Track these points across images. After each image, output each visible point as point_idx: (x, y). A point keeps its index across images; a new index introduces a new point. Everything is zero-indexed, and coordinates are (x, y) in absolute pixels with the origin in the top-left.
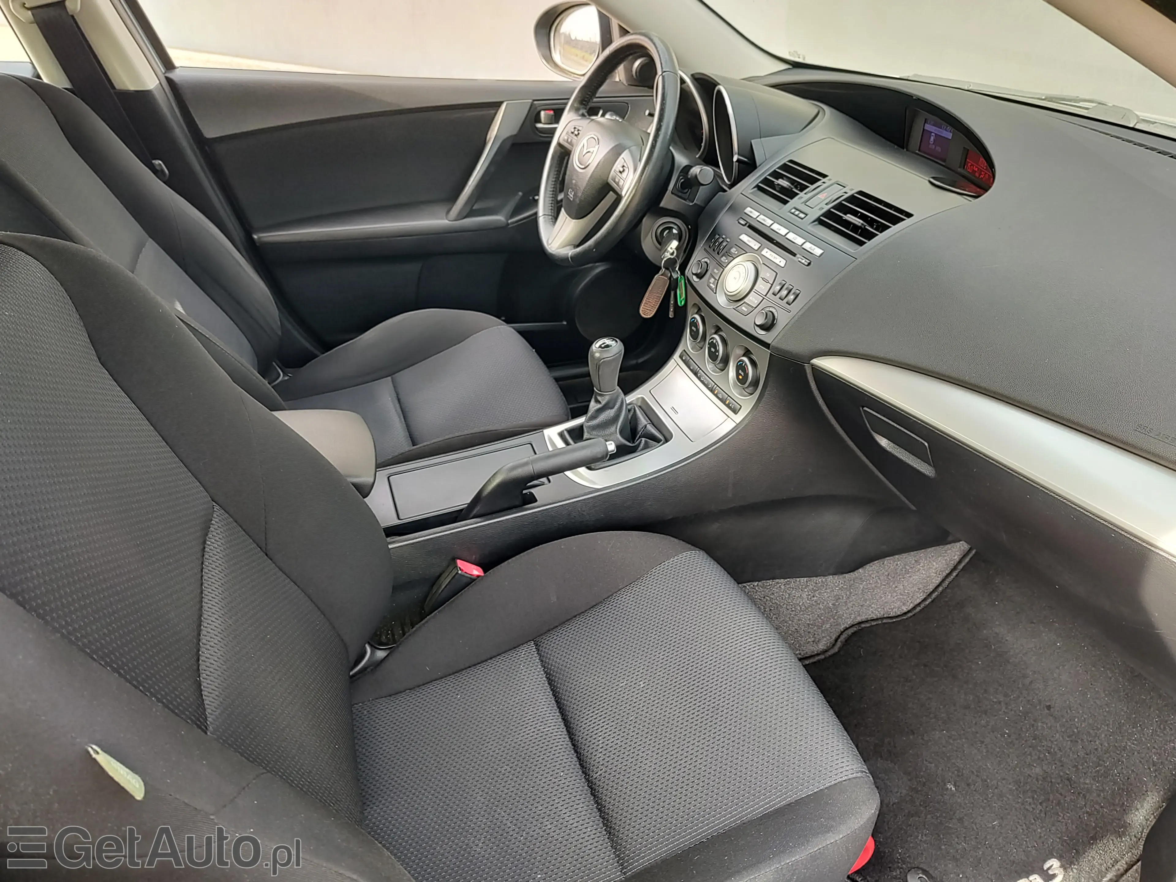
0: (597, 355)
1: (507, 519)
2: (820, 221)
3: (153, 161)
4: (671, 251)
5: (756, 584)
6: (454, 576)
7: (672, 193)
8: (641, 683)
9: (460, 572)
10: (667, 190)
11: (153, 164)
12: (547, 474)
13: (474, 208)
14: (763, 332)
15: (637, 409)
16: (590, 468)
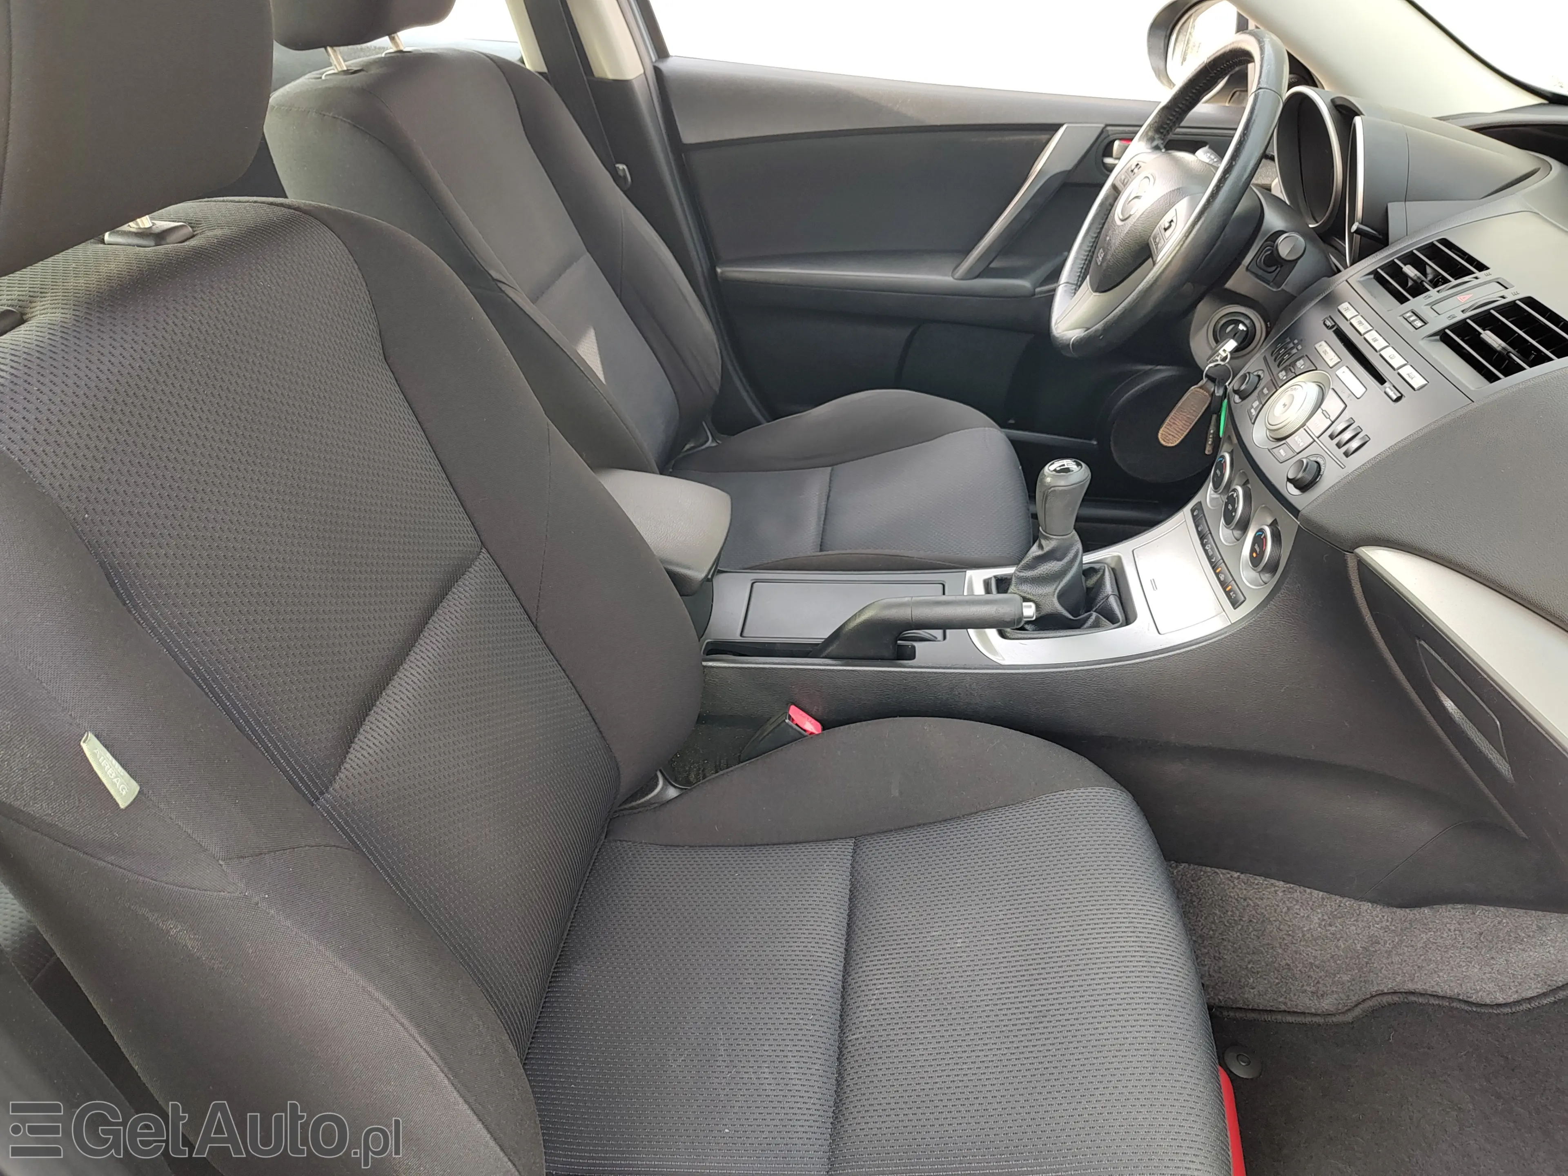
0: (1048, 480)
1: (864, 671)
2: (1443, 337)
3: (617, 165)
4: (1224, 355)
5: (1236, 875)
6: (779, 725)
7: (1247, 269)
8: (959, 941)
9: (787, 721)
10: (1240, 264)
11: (616, 169)
12: (945, 625)
13: (993, 265)
14: (1296, 492)
15: (1107, 569)
16: (1003, 635)
